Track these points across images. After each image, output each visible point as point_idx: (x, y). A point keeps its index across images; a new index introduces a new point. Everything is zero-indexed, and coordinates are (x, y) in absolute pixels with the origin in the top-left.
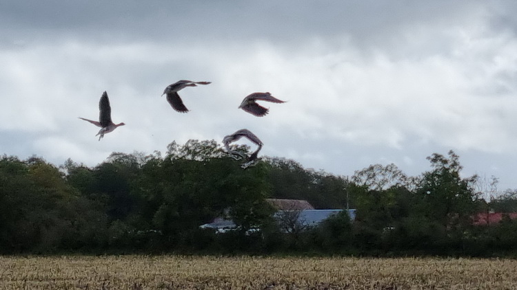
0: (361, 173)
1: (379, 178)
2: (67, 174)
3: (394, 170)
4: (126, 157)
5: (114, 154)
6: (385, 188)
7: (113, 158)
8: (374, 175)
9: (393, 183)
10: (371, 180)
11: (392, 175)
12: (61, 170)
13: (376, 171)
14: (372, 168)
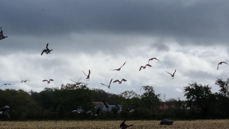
0: (123, 94)
1: (128, 95)
2: (31, 95)
3: (133, 92)
4: (50, 89)
5: (46, 88)
6: (130, 98)
7: (45, 90)
8: (127, 94)
9: (133, 96)
10: (126, 96)
11: (132, 94)
12: (29, 93)
13: (127, 93)
14: (126, 92)
